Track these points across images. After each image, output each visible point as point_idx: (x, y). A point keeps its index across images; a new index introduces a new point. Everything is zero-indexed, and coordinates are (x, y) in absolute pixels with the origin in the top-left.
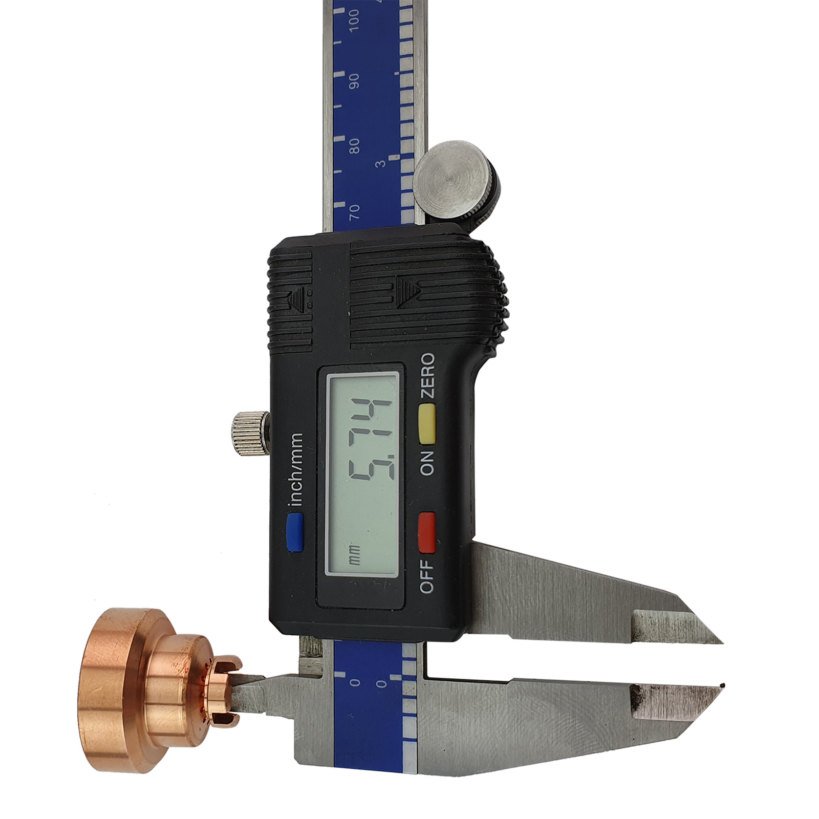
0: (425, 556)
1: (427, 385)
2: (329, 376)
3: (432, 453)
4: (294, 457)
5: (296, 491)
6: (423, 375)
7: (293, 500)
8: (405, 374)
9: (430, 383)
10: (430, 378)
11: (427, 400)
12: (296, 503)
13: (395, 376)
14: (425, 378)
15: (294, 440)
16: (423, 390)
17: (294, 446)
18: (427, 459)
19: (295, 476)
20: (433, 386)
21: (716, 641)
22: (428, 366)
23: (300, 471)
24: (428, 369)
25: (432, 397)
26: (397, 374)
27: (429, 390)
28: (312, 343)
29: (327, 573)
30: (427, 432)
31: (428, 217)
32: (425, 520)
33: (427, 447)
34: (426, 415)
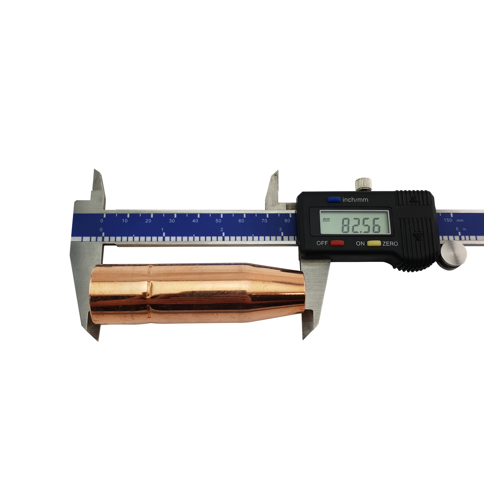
0: (329, 243)
1: (387, 243)
2: (388, 211)
3: (364, 245)
4: (360, 199)
5: (348, 200)
6: (390, 242)
7: (345, 199)
8: (390, 236)
9: (388, 244)
10: (389, 244)
11: (382, 243)
12: (344, 200)
13: (389, 233)
14: (389, 243)
15: (366, 199)
16: (385, 242)
17: (364, 199)
18: (362, 243)
19: (353, 200)
20: (387, 245)
21: (304, 337)
22: (393, 244)
23: (355, 201)
24: (392, 244)
25: (383, 245)
26: (390, 233)
27: (385, 244)
28: (399, 205)
29: (320, 211)
30: (372, 243)
31: (442, 245)
32: (342, 242)
33: (366, 244)
34: (378, 243)
